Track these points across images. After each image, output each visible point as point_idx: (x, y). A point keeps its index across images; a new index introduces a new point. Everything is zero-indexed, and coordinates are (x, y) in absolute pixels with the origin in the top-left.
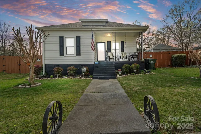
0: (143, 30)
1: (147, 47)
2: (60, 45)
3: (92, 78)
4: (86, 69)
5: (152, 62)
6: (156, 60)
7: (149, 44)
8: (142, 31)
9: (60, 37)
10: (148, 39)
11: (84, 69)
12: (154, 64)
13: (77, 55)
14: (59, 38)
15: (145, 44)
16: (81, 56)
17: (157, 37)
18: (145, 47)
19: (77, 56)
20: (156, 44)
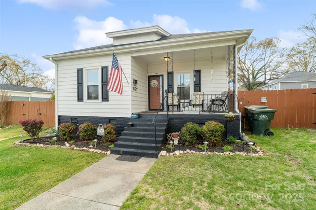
0: (236, 40)
1: (270, 79)
2: (78, 83)
3: (109, 152)
4: (103, 130)
5: (263, 117)
6: (273, 113)
7: (273, 72)
8: (234, 43)
9: (78, 70)
10: (271, 64)
11: (101, 131)
12: (269, 121)
13: (102, 101)
14: (76, 71)
15: (265, 74)
16: (110, 102)
17: (291, 60)
18: (265, 78)
19: (104, 103)
20: (287, 72)
